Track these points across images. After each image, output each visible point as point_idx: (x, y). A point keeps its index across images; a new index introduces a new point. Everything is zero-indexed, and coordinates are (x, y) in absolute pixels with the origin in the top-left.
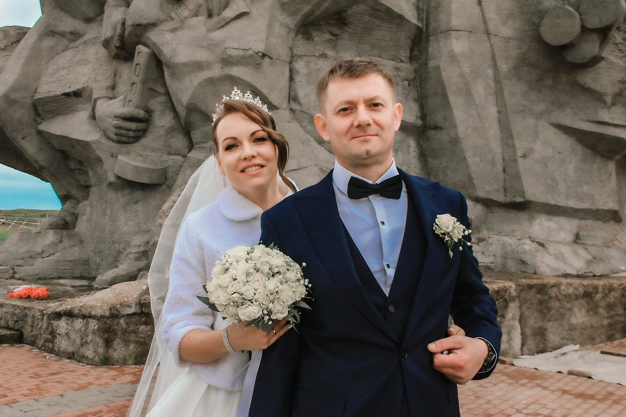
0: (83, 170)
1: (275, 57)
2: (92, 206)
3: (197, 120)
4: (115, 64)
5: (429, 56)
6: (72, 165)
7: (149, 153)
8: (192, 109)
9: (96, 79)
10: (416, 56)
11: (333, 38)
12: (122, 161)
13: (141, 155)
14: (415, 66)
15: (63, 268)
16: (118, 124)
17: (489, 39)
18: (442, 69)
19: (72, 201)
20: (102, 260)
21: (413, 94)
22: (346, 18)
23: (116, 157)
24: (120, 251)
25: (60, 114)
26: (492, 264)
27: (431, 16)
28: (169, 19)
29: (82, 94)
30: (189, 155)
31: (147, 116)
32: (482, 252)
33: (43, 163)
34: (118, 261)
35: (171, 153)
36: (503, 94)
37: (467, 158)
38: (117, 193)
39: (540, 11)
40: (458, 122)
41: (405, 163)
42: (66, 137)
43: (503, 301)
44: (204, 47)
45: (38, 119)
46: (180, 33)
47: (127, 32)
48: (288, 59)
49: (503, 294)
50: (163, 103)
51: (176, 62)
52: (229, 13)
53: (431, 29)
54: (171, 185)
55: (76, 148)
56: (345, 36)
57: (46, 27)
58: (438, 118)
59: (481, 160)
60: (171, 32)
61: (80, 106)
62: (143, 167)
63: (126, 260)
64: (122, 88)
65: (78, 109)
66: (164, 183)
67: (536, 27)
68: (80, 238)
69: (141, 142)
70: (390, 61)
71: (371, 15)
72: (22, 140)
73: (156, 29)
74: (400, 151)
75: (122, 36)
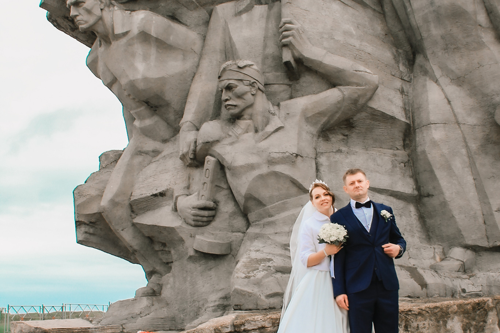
0: (165, 251)
1: (304, 155)
2: (174, 276)
3: (252, 205)
4: (189, 170)
5: (417, 144)
6: (157, 247)
7: (218, 232)
8: (249, 197)
9: (175, 182)
10: (407, 144)
11: (345, 138)
12: (199, 239)
13: (213, 234)
14: (408, 151)
15: (157, 324)
16: (196, 213)
17: (460, 127)
18: (427, 152)
19: (156, 275)
20: (186, 316)
21: (409, 172)
22: (353, 123)
23: (194, 237)
24: (200, 307)
25: (150, 210)
26: (480, 292)
27: (415, 114)
28: (227, 136)
29: (166, 194)
30: (248, 231)
31: (215, 206)
32: (473, 284)
33: (136, 248)
34: (199, 315)
35: (234, 231)
36: (475, 166)
37: (454, 216)
38: (195, 263)
39: (493, 105)
40: (444, 190)
41: (409, 224)
42: (156, 226)
43: (484, 310)
44: (254, 154)
45: (133, 215)
46: (236, 145)
47: (198, 148)
48: (314, 156)
49: (483, 305)
50: (226, 195)
51: (235, 166)
52: (270, 128)
53: (416, 124)
54: (235, 254)
55: (163, 233)
56: (353, 135)
57: (136, 149)
58: (429, 188)
59: (465, 216)
60: (230, 145)
61: (164, 202)
62: (215, 242)
63: (206, 313)
64: (195, 187)
65: (163, 205)
66: (230, 253)
67: (492, 115)
68: (166, 301)
69: (211, 224)
70: (388, 150)
71: (370, 119)
72: (122, 231)
73: (219, 144)
74: (404, 215)
75: (195, 151)
